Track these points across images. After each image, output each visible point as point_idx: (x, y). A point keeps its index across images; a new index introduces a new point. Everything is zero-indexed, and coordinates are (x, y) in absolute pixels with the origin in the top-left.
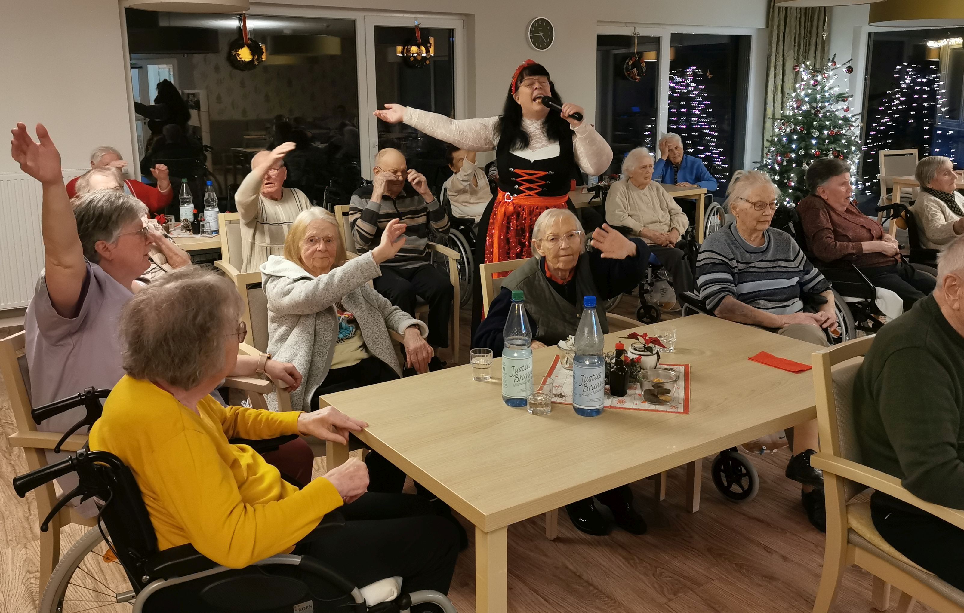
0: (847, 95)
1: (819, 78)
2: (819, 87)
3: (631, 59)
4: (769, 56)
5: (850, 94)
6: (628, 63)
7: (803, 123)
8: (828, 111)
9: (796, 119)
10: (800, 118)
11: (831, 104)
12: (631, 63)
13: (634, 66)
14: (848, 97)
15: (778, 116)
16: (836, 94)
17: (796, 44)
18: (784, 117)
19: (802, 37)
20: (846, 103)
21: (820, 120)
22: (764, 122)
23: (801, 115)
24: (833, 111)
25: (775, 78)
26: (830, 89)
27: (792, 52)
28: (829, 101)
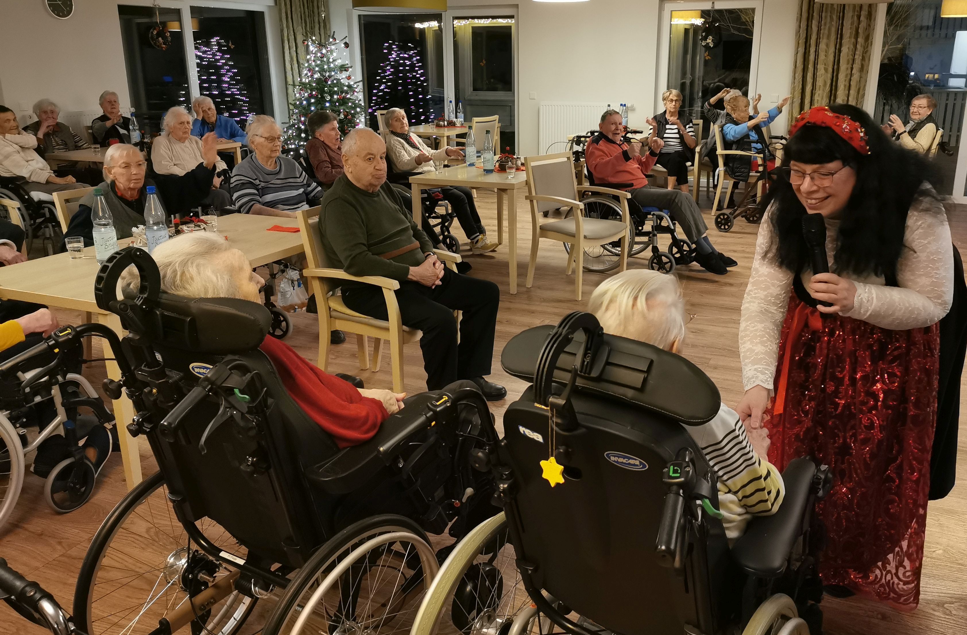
0: (347, 66)
1: (324, 51)
2: (325, 59)
3: (155, 29)
4: (282, 31)
5: (349, 65)
6: (152, 33)
7: (317, 89)
8: (335, 79)
9: (310, 85)
10: (314, 85)
11: (336, 73)
12: (155, 32)
13: (159, 35)
14: (348, 68)
15: (297, 83)
16: (339, 65)
17: (303, 21)
18: (301, 83)
19: (307, 16)
20: (348, 73)
21: (330, 86)
22: (287, 89)
23: (315, 82)
24: (339, 80)
25: (290, 49)
26: (334, 61)
27: (300, 27)
28: (334, 71)
